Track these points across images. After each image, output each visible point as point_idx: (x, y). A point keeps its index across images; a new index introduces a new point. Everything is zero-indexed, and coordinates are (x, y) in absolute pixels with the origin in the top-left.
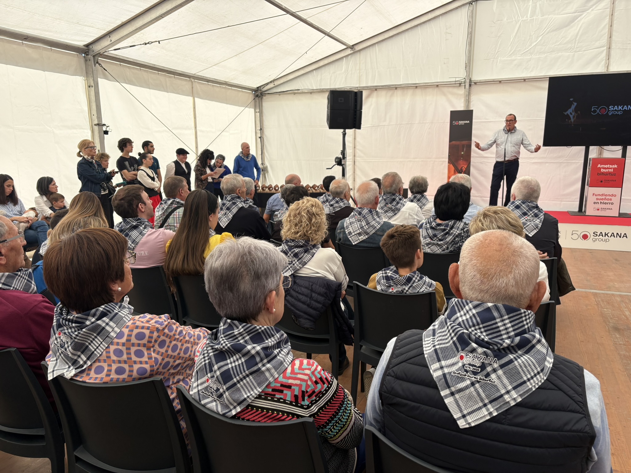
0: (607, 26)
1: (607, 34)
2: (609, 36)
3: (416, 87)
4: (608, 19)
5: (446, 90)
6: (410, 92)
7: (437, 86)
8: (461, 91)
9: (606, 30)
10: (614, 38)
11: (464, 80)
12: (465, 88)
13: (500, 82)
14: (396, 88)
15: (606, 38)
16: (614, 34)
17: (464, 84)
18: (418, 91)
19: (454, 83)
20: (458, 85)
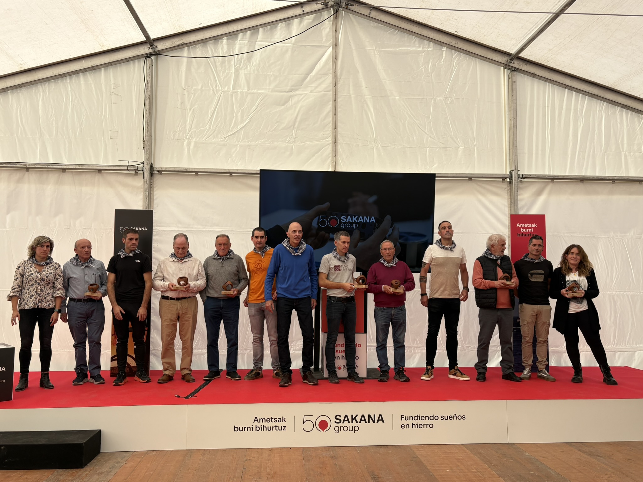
0: (331, 114)
1: (331, 124)
2: (334, 128)
3: (63, 169)
4: (330, 106)
5: (112, 178)
6: (53, 177)
7: (100, 171)
8: (139, 183)
9: (330, 119)
10: (339, 129)
11: (142, 165)
12: (143, 178)
13: (197, 173)
14: (27, 168)
15: (331, 129)
16: (339, 125)
17: (142, 172)
18: (67, 177)
19: (126, 168)
20: (134, 172)
